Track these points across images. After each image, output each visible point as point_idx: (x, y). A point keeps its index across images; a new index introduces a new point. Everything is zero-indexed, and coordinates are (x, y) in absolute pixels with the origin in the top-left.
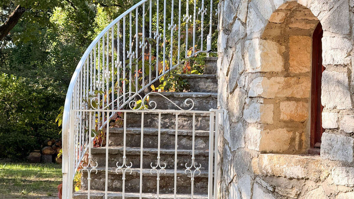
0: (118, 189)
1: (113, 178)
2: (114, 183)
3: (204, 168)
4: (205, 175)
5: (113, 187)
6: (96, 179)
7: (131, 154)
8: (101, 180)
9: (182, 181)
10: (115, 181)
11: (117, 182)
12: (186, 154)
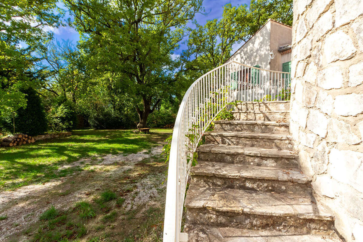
0: (223, 224)
1: (218, 214)
2: (219, 219)
3: (292, 193)
4: (320, 217)
5: (218, 223)
6: (201, 214)
7: (224, 177)
8: (206, 215)
9: (292, 221)
10: (220, 217)
11: (222, 218)
12: (274, 179)
